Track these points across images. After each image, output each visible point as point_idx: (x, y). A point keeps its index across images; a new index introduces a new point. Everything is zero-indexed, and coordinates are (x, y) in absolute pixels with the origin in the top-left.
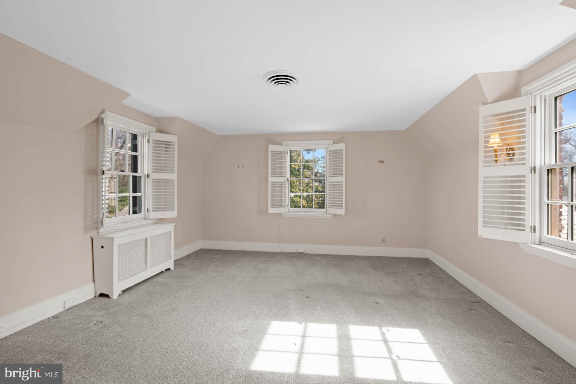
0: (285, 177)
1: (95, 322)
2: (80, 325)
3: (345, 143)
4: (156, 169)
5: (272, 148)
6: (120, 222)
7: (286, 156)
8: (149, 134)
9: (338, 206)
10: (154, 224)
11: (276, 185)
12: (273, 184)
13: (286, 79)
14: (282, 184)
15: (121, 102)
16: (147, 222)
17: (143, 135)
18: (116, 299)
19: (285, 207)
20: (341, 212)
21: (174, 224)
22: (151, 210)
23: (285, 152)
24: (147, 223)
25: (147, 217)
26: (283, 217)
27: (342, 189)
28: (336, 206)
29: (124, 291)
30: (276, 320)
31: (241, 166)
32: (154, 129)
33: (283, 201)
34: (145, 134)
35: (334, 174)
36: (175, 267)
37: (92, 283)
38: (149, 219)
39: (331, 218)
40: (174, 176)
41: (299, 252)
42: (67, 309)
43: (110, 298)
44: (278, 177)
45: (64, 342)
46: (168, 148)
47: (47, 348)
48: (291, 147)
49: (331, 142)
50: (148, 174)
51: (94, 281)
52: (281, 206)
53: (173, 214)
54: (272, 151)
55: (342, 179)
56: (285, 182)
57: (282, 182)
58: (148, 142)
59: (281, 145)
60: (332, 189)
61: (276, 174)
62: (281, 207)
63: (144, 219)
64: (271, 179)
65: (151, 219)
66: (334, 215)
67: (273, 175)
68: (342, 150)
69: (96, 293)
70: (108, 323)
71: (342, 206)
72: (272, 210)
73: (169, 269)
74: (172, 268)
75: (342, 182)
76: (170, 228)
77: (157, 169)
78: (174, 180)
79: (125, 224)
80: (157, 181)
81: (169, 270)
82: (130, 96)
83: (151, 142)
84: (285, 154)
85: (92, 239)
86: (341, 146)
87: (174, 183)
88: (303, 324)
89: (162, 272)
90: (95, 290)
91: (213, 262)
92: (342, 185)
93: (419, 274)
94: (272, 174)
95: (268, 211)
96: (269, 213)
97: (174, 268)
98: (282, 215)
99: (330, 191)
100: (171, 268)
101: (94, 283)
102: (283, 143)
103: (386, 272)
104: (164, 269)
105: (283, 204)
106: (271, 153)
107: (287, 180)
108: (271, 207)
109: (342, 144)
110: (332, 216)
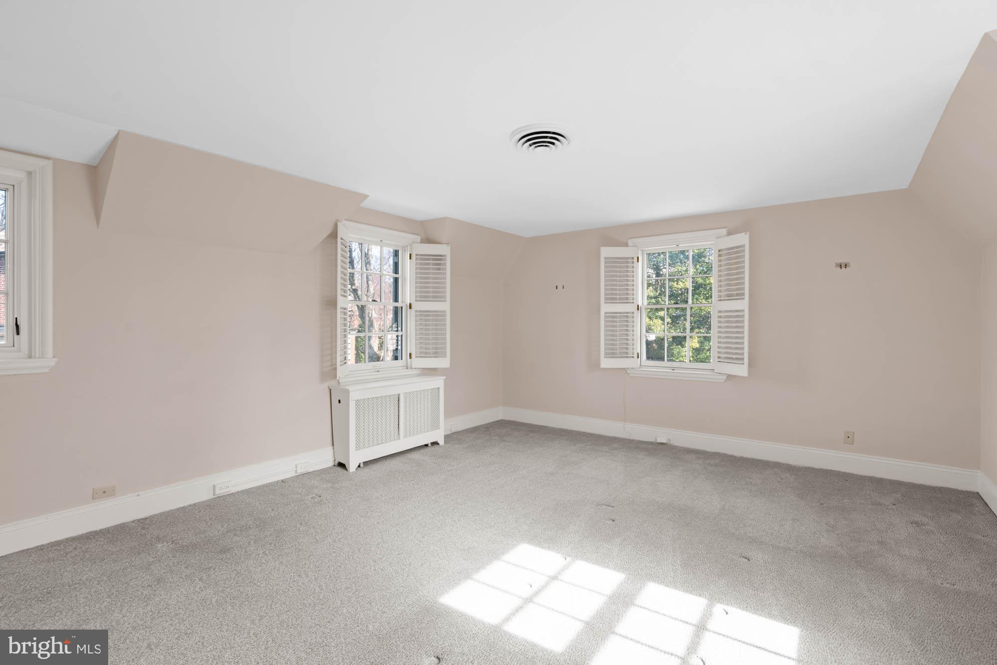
0: (633, 303)
1: (314, 495)
2: (298, 496)
3: (748, 233)
4: (421, 297)
5: (607, 252)
6: (371, 371)
7: (635, 265)
8: (411, 245)
9: (736, 359)
10: (419, 375)
11: (616, 317)
12: (611, 316)
13: (546, 137)
14: (627, 316)
15: (361, 206)
16: (409, 372)
17: (404, 248)
18: (353, 472)
19: (633, 357)
20: (741, 370)
21: (445, 377)
22: (413, 356)
23: (633, 258)
24: (407, 373)
25: (409, 366)
26: (631, 375)
27: (742, 324)
28: (732, 358)
29: (366, 463)
30: (529, 543)
31: (560, 287)
32: (418, 238)
33: (630, 347)
34: (407, 246)
35: (729, 296)
36: (445, 442)
37: (332, 447)
38: (411, 368)
39: (723, 381)
40: (444, 306)
41: (658, 441)
42: (299, 474)
43: (347, 470)
44: (620, 303)
45: (273, 510)
46: (439, 264)
47: (256, 513)
48: (645, 249)
49: (724, 231)
50: (410, 304)
51: (333, 445)
52: (625, 355)
53: (443, 363)
54: (605, 258)
55: (743, 304)
56: (633, 313)
57: (627, 313)
58: (410, 259)
59: (626, 245)
60: (725, 325)
61: (616, 299)
62: (627, 357)
63: (406, 367)
64: (605, 308)
65: (415, 368)
66: (730, 377)
67: (611, 300)
68: (743, 246)
69: (335, 460)
70: (324, 499)
71: (743, 359)
72: (606, 363)
73: (435, 444)
74: (441, 442)
75: (743, 311)
76: (438, 382)
77: (423, 296)
78: (445, 311)
79: (377, 373)
80: (423, 315)
81: (437, 445)
82: (368, 198)
83: (414, 257)
84: (633, 262)
85: (331, 390)
86: (742, 239)
87: (445, 316)
88: (569, 559)
89: (427, 445)
90: (334, 457)
91: (504, 441)
92: (743, 316)
93: (917, 523)
94: (606, 299)
95: (599, 365)
96: (602, 366)
97: (445, 444)
98: (628, 372)
99: (720, 330)
100: (439, 442)
101: (334, 448)
102: (630, 242)
103: (825, 505)
104: (429, 442)
105: (630, 351)
106: (606, 262)
107: (638, 309)
108: (605, 357)
109: (743, 234)
110: (725, 377)
